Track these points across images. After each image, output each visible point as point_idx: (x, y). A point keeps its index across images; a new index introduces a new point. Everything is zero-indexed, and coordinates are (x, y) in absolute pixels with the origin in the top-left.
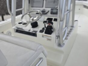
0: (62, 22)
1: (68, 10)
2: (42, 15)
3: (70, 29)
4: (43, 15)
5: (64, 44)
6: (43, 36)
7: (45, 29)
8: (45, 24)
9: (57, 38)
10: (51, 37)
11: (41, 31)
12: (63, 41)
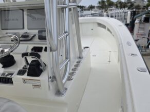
0: (56, 52)
1: (65, 32)
2: (19, 43)
3: (77, 62)
4: (21, 42)
5: (66, 89)
6: (24, 82)
7: (28, 67)
8: (26, 58)
9: (52, 81)
10: (39, 80)
11: (21, 73)
12: (63, 85)
